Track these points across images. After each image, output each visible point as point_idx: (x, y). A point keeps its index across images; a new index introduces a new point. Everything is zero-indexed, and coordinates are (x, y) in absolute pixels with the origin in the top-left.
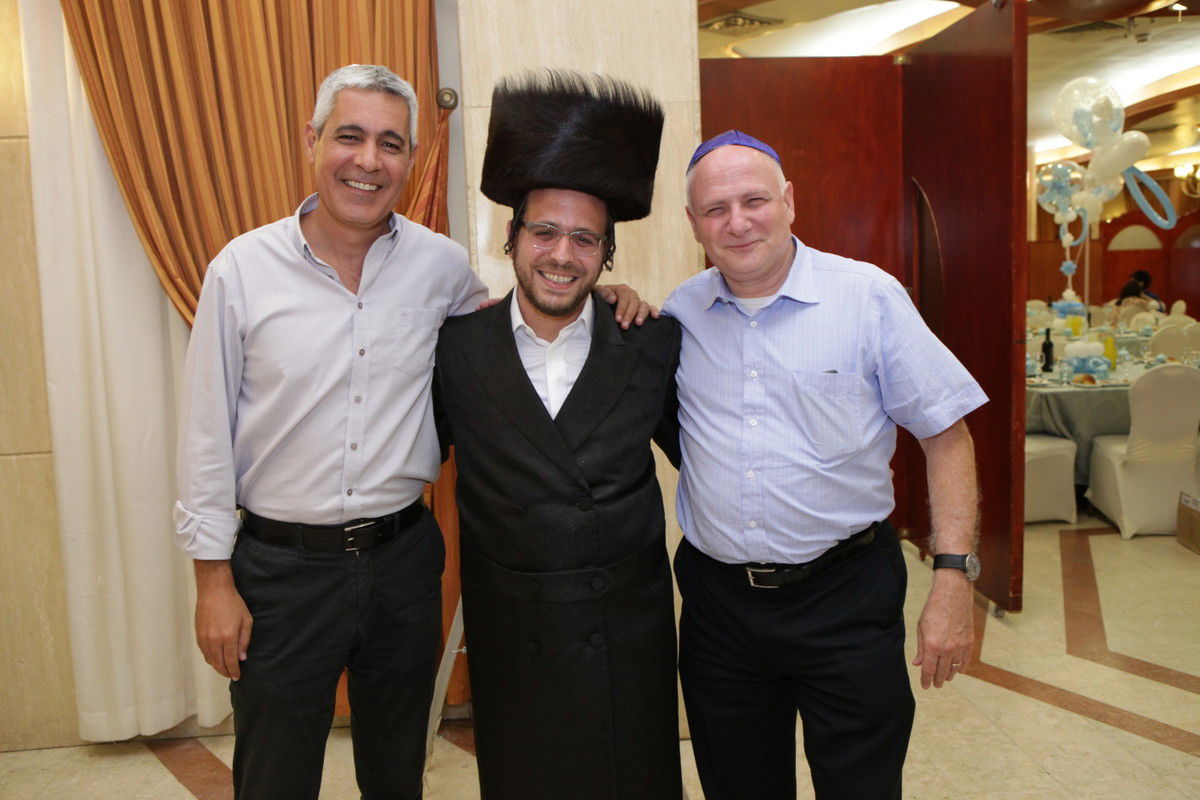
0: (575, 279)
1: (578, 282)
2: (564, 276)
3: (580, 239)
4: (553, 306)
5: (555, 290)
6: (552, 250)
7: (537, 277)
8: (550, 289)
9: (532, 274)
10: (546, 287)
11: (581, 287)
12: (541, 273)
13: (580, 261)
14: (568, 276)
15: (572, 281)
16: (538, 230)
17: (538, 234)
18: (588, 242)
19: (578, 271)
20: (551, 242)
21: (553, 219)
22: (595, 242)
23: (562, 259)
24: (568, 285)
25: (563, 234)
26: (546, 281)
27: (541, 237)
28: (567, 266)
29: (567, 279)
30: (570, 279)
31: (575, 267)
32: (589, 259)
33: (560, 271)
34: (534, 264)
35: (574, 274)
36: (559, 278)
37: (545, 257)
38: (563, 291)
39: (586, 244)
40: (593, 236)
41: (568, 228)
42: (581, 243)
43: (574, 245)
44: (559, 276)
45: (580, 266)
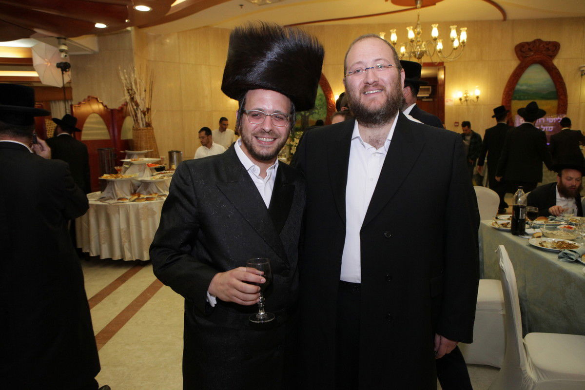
0: (275, 139)
1: (277, 141)
2: (269, 138)
3: (277, 116)
4: (264, 155)
6: (263, 124)
7: (254, 139)
9: (252, 140)
11: (279, 145)
12: (256, 137)
13: (277, 129)
14: (271, 138)
16: (253, 114)
18: (282, 119)
19: (277, 135)
20: (261, 119)
21: (261, 107)
22: (285, 118)
23: (267, 128)
24: (272, 143)
25: (267, 115)
26: (260, 142)
27: (254, 117)
28: (271, 132)
29: (270, 140)
30: (272, 140)
31: (274, 133)
32: (282, 128)
33: (266, 135)
34: (253, 132)
35: (274, 137)
36: (266, 139)
37: (259, 128)
38: (269, 146)
39: (280, 120)
40: (283, 115)
41: (270, 111)
42: (277, 119)
43: (274, 121)
44: (266, 138)
45: (277, 132)
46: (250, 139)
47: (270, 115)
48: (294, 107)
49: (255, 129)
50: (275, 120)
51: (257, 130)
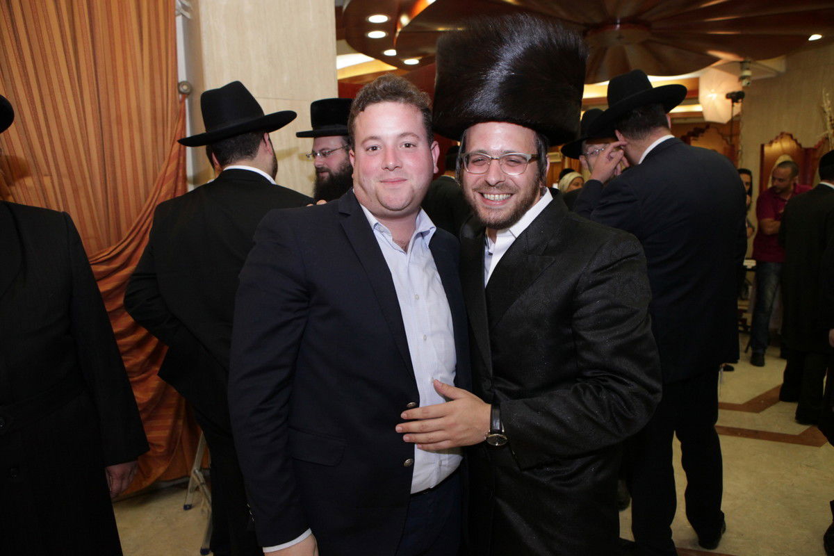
0: (512, 195)
1: (514, 197)
2: (499, 194)
3: (510, 159)
4: (493, 222)
5: (492, 207)
6: (487, 172)
7: (478, 197)
8: (488, 206)
9: (474, 198)
10: (485, 205)
11: (516, 202)
12: (482, 194)
13: (512, 179)
14: (503, 194)
15: (508, 198)
16: (473, 158)
17: (474, 162)
18: (518, 162)
19: (510, 188)
20: (485, 166)
21: (482, 148)
22: (524, 161)
23: (493, 179)
24: (504, 201)
25: (492, 159)
26: (486, 200)
27: (476, 164)
28: (500, 185)
29: (501, 196)
30: (505, 195)
31: (507, 186)
32: (519, 176)
33: (493, 190)
34: (474, 187)
35: (507, 191)
36: (495, 197)
37: (482, 180)
38: (500, 207)
39: (517, 164)
40: (520, 156)
41: (497, 153)
42: (510, 163)
43: (506, 166)
44: (494, 195)
45: (511, 183)
46: (472, 197)
47: (497, 159)
48: (540, 142)
49: (476, 181)
50: (508, 164)
51: (479, 182)
